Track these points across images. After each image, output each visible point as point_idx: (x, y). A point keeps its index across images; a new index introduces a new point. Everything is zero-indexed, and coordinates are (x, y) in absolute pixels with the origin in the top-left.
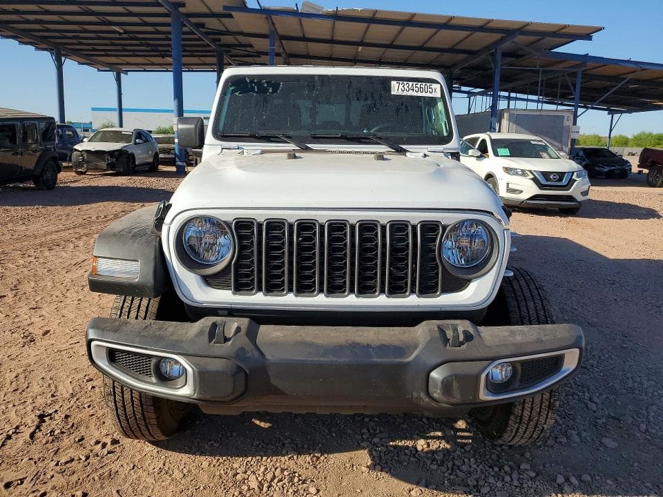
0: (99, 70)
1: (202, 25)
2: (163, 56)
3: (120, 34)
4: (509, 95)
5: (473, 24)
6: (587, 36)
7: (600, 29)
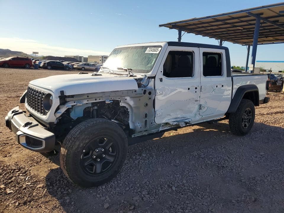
0: (243, 45)
1: (278, 21)
2: (267, 37)
3: (242, 30)
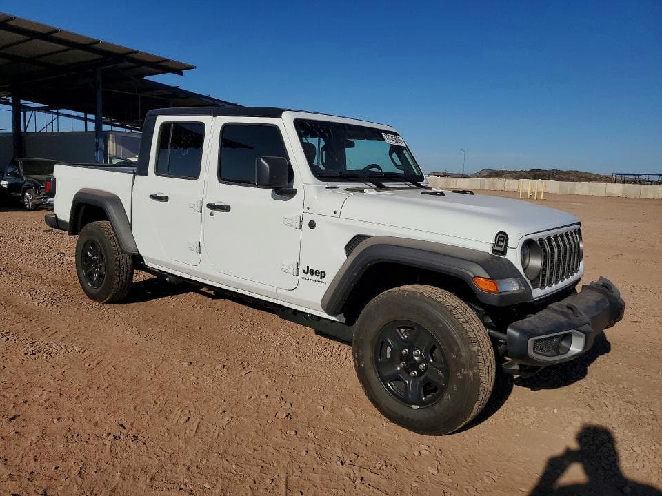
4: (86, 116)
5: (75, 40)
6: (178, 70)
7: (192, 68)
